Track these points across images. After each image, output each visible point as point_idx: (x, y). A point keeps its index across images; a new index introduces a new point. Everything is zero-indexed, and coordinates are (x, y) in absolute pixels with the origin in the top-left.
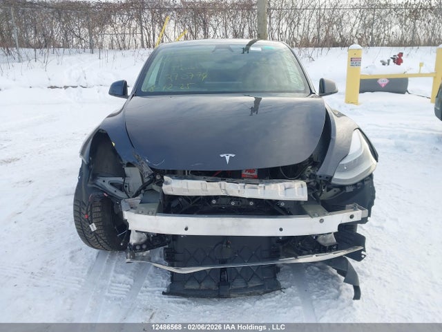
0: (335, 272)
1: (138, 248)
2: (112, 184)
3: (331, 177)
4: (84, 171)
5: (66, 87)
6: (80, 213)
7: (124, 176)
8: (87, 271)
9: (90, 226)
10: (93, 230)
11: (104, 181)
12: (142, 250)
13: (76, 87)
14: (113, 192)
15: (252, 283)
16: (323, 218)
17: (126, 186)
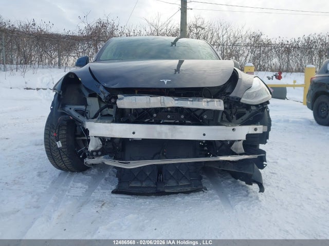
0: (244, 183)
1: (94, 153)
2: (76, 111)
3: (240, 99)
4: (55, 103)
5: (38, 89)
6: (49, 135)
7: (86, 105)
8: (51, 182)
9: (57, 143)
10: (59, 147)
11: (70, 109)
12: (97, 155)
13: (46, 89)
14: (77, 117)
15: (181, 183)
16: (235, 127)
17: (87, 113)
